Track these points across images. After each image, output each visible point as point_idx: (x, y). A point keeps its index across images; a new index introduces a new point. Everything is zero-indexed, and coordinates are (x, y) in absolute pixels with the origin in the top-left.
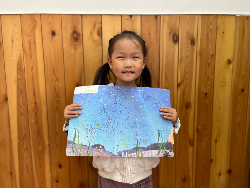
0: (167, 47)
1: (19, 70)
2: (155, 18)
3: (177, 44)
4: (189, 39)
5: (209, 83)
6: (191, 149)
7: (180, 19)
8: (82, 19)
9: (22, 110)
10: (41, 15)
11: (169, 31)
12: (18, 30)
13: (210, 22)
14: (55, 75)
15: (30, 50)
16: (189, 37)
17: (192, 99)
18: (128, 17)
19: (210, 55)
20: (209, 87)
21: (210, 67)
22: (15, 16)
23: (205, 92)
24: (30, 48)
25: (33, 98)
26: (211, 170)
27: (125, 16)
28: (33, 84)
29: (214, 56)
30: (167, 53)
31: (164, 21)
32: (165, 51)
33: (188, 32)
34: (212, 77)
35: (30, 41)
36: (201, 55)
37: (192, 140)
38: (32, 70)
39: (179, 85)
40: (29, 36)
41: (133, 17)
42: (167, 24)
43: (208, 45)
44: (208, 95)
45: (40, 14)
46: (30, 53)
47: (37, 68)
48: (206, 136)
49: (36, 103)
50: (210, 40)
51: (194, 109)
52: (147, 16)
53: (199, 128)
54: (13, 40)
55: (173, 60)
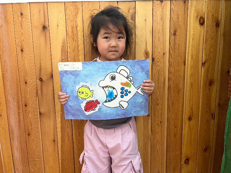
0: (194, 29)
1: (63, 51)
2: (183, 3)
3: (203, 26)
7: (206, 4)
11: (196, 15)
12: (62, 16)
15: (72, 34)
16: (214, 20)
22: (60, 3)
24: (72, 32)
27: (157, 1)
30: (193, 35)
33: (213, 15)
35: (73, 25)
37: (214, 114)
38: (74, 51)
39: (203, 64)
40: (72, 21)
41: (163, 2)
42: (194, 8)
44: (229, 73)
45: (82, 2)
46: (73, 37)
47: (78, 49)
53: (221, 103)
54: (58, 26)
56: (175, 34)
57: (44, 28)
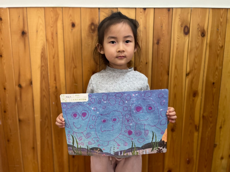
0: (178, 38)
1: (42, 58)
2: (167, 11)
3: (188, 36)
4: (199, 31)
5: (217, 73)
6: (196, 134)
7: (192, 12)
8: (99, 11)
9: (44, 93)
10: (63, 8)
11: (180, 24)
12: (42, 21)
13: (221, 15)
14: (74, 63)
15: (52, 40)
16: (199, 29)
17: (200, 88)
18: (142, 10)
19: (219, 46)
20: (216, 77)
21: (219, 58)
23: (212, 81)
24: (52, 38)
25: (55, 83)
26: (214, 153)
27: (140, 9)
28: (55, 71)
29: (223, 47)
30: (177, 44)
31: (176, 13)
32: (176, 42)
34: (220, 68)
35: (52, 32)
36: (210, 46)
37: (197, 126)
38: (54, 58)
39: (187, 75)
40: (52, 27)
41: (147, 10)
43: (218, 37)
44: (215, 84)
47: (58, 56)
48: (211, 123)
49: (56, 88)
50: (220, 32)
51: (201, 97)
52: (160, 9)
53: (205, 115)
54: (37, 31)
55: (183, 51)
56: (158, 43)
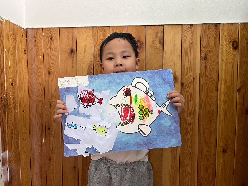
0: (227, 53)
2: (215, 27)
3: (237, 50)
8: (145, 29)
11: (228, 38)
12: (90, 40)
22: (88, 28)
27: (186, 25)
30: (226, 59)
33: (247, 39)
39: (238, 91)
41: (193, 26)
42: (226, 33)
54: (85, 49)
56: (206, 58)
57: (72, 51)
